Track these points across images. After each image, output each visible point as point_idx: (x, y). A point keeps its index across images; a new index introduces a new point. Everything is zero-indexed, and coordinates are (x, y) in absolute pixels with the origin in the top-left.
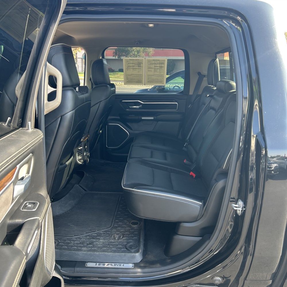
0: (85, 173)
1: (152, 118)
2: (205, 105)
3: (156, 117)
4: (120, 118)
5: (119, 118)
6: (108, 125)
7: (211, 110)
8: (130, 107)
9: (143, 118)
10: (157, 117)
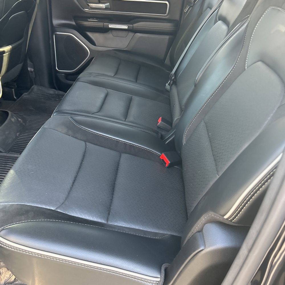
0: (10, 113)
1: (125, 27)
2: (211, 9)
3: (132, 25)
4: (76, 23)
5: (74, 23)
6: (56, 35)
7: (220, 22)
8: (89, 4)
9: (111, 26)
10: (134, 25)
